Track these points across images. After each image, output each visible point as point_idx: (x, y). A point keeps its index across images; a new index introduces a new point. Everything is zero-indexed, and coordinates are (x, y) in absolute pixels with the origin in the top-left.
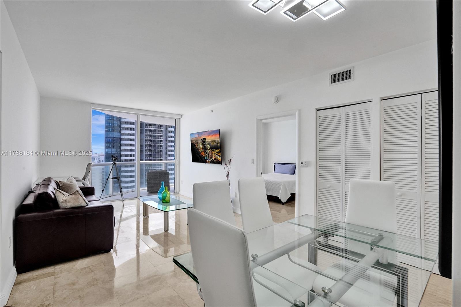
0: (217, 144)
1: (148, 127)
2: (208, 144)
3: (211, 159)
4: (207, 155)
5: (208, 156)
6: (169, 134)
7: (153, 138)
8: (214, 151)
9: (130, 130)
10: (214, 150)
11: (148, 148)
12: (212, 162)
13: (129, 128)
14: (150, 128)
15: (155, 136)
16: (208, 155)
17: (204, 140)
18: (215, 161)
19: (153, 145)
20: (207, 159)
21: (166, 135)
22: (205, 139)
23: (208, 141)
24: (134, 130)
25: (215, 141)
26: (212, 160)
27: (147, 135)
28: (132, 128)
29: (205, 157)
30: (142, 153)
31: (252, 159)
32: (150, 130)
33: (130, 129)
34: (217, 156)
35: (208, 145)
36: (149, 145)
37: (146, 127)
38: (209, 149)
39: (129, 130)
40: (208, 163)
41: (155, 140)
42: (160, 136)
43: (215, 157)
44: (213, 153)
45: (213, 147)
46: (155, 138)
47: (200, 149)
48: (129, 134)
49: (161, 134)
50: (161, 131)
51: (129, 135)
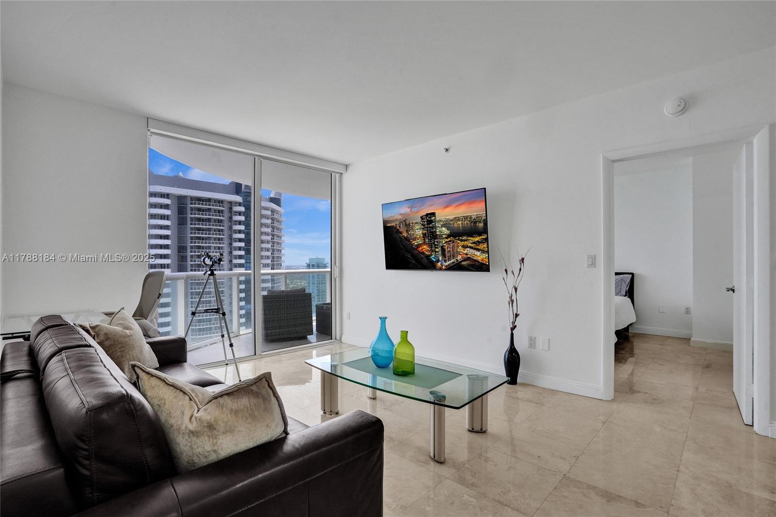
0: (475, 223)
1: (195, 214)
2: (443, 226)
3: (452, 261)
4: (436, 252)
5: (440, 252)
6: (236, 226)
7: (206, 234)
8: (462, 240)
9: (161, 219)
10: (465, 238)
11: (195, 252)
12: (457, 267)
13: (158, 215)
14: (200, 216)
15: (209, 230)
16: (443, 250)
17: (430, 217)
18: (463, 263)
19: (206, 247)
20: (438, 261)
21: (230, 228)
22: (433, 214)
23: (443, 218)
24: (168, 219)
25: (466, 218)
26: (453, 263)
27: (195, 227)
28: (165, 216)
29: (431, 255)
30: (185, 261)
31: (589, 257)
32: (199, 220)
33: (161, 216)
34: (472, 251)
35: (444, 229)
36: (198, 246)
37: (191, 214)
38: (447, 238)
39: (158, 219)
40: (441, 269)
41: (208, 237)
42: (219, 230)
43: (467, 254)
44: (458, 247)
45: (461, 231)
46: (209, 234)
47: (415, 239)
48: (158, 225)
49: (220, 226)
50: (221, 220)
51: (158, 229)
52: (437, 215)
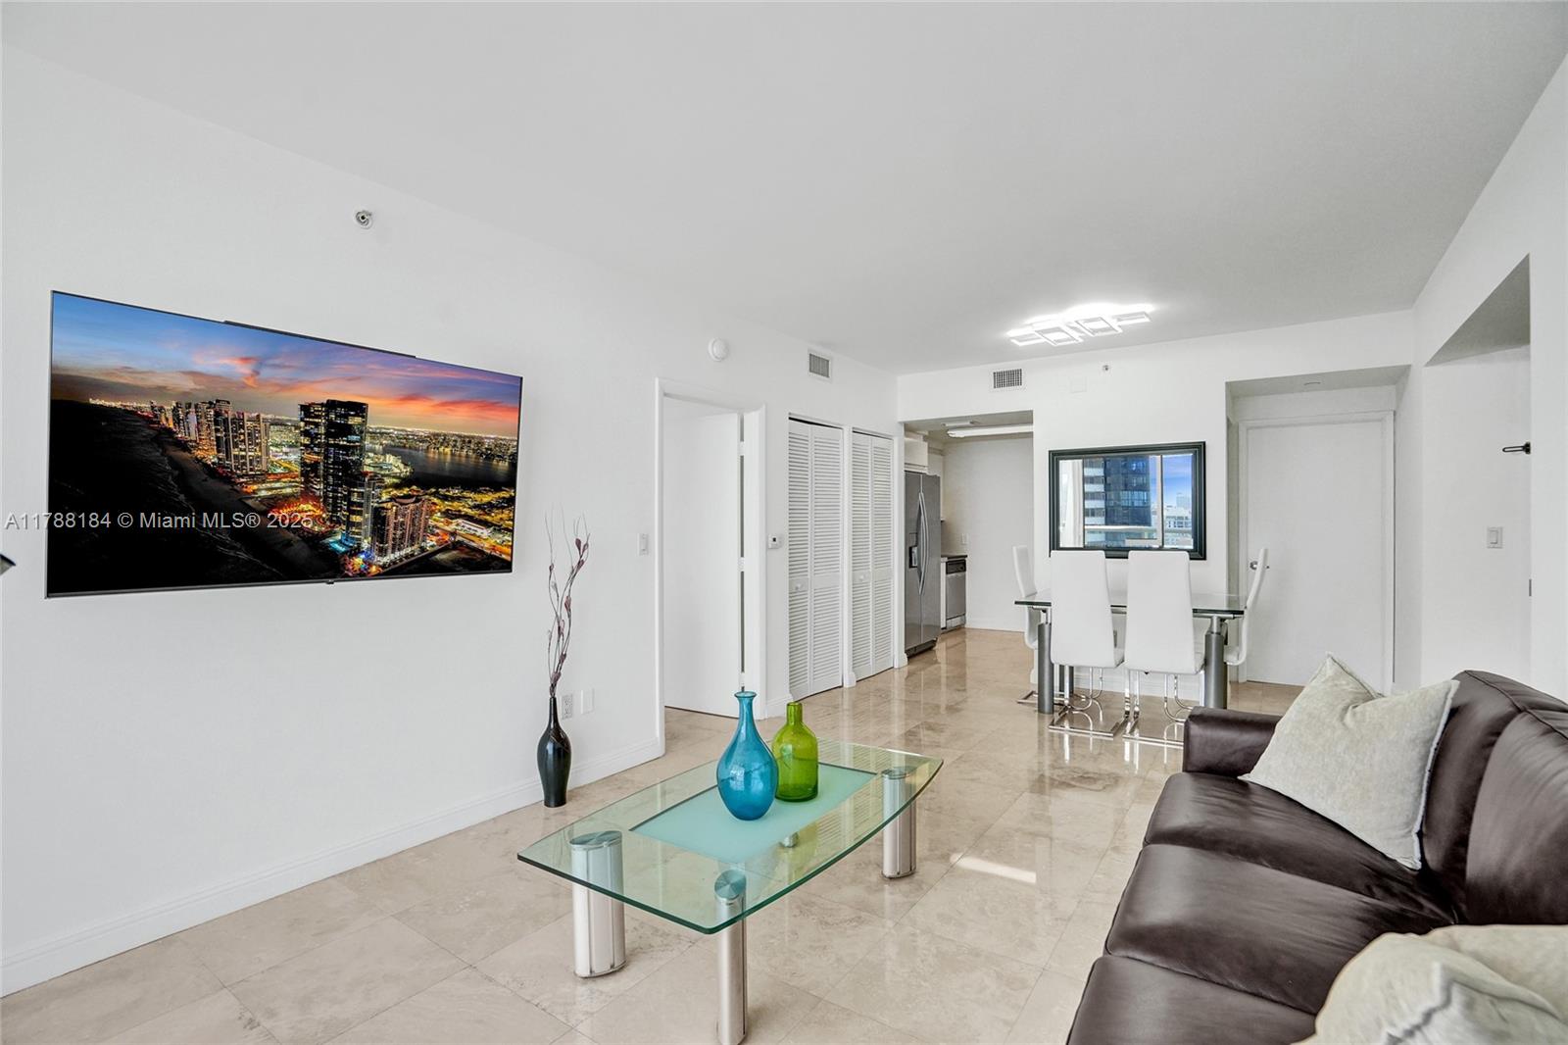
0: (489, 457)
2: (387, 450)
3: (409, 550)
4: (350, 524)
5: (368, 527)
8: (445, 498)
10: (456, 492)
16: (379, 519)
17: (346, 416)
18: (439, 556)
20: (356, 551)
22: (359, 409)
23: (393, 429)
25: (466, 441)
26: (407, 557)
29: (331, 534)
34: (468, 525)
35: (390, 459)
38: (397, 486)
40: (362, 575)
43: (454, 534)
44: (431, 513)
45: (447, 474)
47: (262, 477)
52: (370, 412)
